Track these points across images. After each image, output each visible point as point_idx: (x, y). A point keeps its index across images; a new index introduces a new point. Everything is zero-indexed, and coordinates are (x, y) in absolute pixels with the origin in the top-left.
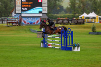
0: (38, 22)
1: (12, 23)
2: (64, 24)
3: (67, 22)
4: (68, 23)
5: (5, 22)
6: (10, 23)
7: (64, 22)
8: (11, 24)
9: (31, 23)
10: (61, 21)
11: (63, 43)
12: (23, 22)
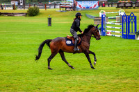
0: (95, 6)
1: (66, 8)
2: (127, 7)
3: (130, 5)
4: (132, 6)
5: (58, 7)
6: (63, 7)
7: (127, 5)
8: (64, 9)
9: (88, 8)
10: (122, 5)
11: (125, 30)
12: (78, 6)
